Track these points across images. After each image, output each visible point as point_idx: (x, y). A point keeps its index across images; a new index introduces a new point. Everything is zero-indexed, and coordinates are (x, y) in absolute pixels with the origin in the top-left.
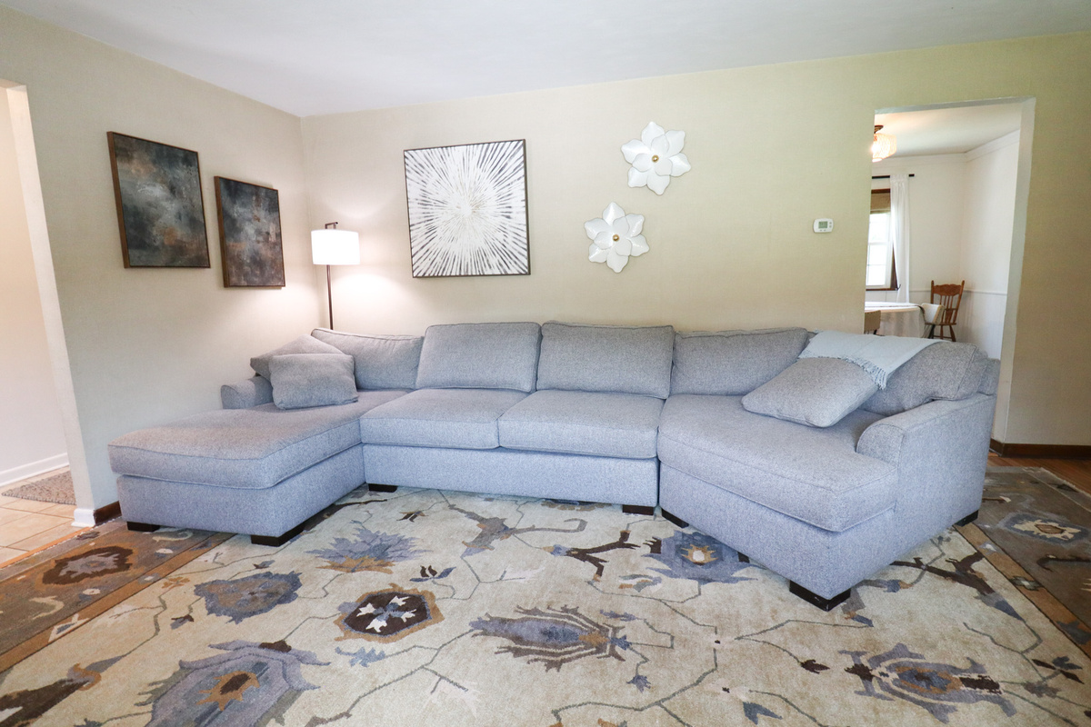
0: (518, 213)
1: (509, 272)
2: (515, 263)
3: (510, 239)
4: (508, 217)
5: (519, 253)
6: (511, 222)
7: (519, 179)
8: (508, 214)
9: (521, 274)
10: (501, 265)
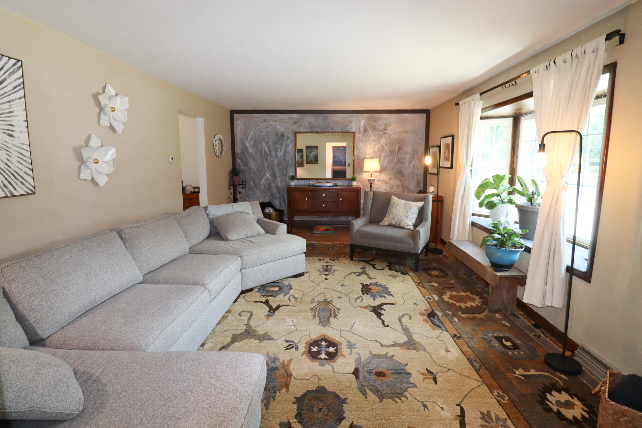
0: (20, 132)
1: (16, 193)
2: (22, 183)
3: (14, 159)
4: (11, 135)
5: (25, 173)
6: (15, 141)
7: (20, 99)
8: (10, 132)
9: (28, 194)
10: (5, 186)
